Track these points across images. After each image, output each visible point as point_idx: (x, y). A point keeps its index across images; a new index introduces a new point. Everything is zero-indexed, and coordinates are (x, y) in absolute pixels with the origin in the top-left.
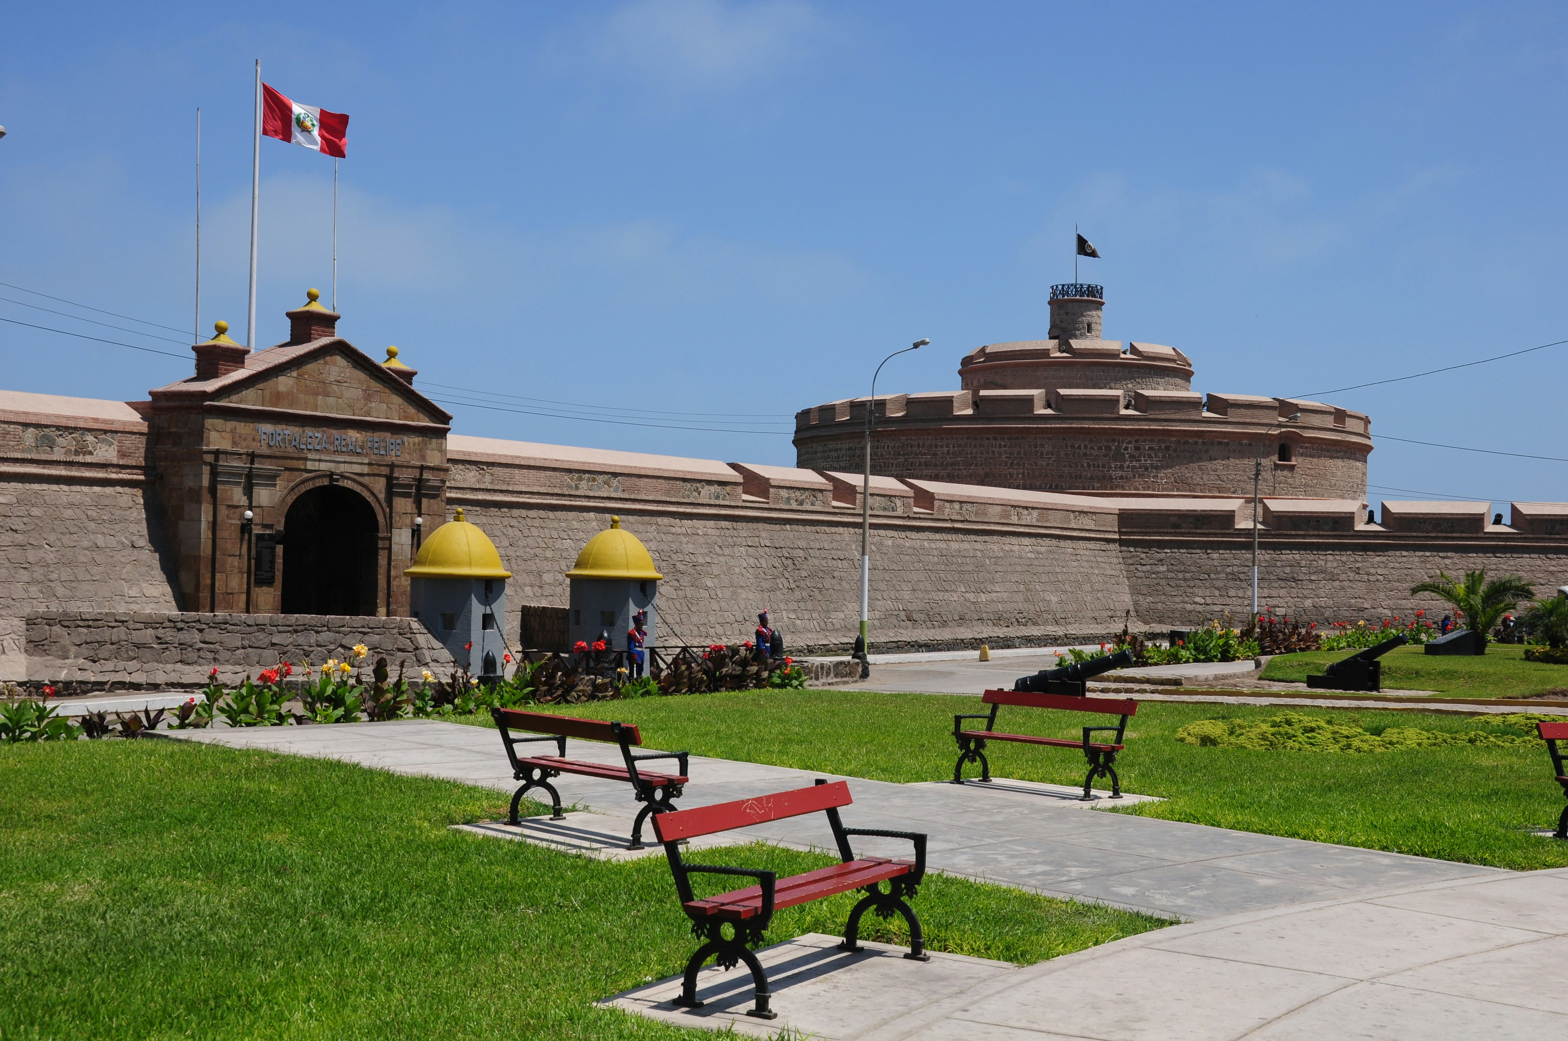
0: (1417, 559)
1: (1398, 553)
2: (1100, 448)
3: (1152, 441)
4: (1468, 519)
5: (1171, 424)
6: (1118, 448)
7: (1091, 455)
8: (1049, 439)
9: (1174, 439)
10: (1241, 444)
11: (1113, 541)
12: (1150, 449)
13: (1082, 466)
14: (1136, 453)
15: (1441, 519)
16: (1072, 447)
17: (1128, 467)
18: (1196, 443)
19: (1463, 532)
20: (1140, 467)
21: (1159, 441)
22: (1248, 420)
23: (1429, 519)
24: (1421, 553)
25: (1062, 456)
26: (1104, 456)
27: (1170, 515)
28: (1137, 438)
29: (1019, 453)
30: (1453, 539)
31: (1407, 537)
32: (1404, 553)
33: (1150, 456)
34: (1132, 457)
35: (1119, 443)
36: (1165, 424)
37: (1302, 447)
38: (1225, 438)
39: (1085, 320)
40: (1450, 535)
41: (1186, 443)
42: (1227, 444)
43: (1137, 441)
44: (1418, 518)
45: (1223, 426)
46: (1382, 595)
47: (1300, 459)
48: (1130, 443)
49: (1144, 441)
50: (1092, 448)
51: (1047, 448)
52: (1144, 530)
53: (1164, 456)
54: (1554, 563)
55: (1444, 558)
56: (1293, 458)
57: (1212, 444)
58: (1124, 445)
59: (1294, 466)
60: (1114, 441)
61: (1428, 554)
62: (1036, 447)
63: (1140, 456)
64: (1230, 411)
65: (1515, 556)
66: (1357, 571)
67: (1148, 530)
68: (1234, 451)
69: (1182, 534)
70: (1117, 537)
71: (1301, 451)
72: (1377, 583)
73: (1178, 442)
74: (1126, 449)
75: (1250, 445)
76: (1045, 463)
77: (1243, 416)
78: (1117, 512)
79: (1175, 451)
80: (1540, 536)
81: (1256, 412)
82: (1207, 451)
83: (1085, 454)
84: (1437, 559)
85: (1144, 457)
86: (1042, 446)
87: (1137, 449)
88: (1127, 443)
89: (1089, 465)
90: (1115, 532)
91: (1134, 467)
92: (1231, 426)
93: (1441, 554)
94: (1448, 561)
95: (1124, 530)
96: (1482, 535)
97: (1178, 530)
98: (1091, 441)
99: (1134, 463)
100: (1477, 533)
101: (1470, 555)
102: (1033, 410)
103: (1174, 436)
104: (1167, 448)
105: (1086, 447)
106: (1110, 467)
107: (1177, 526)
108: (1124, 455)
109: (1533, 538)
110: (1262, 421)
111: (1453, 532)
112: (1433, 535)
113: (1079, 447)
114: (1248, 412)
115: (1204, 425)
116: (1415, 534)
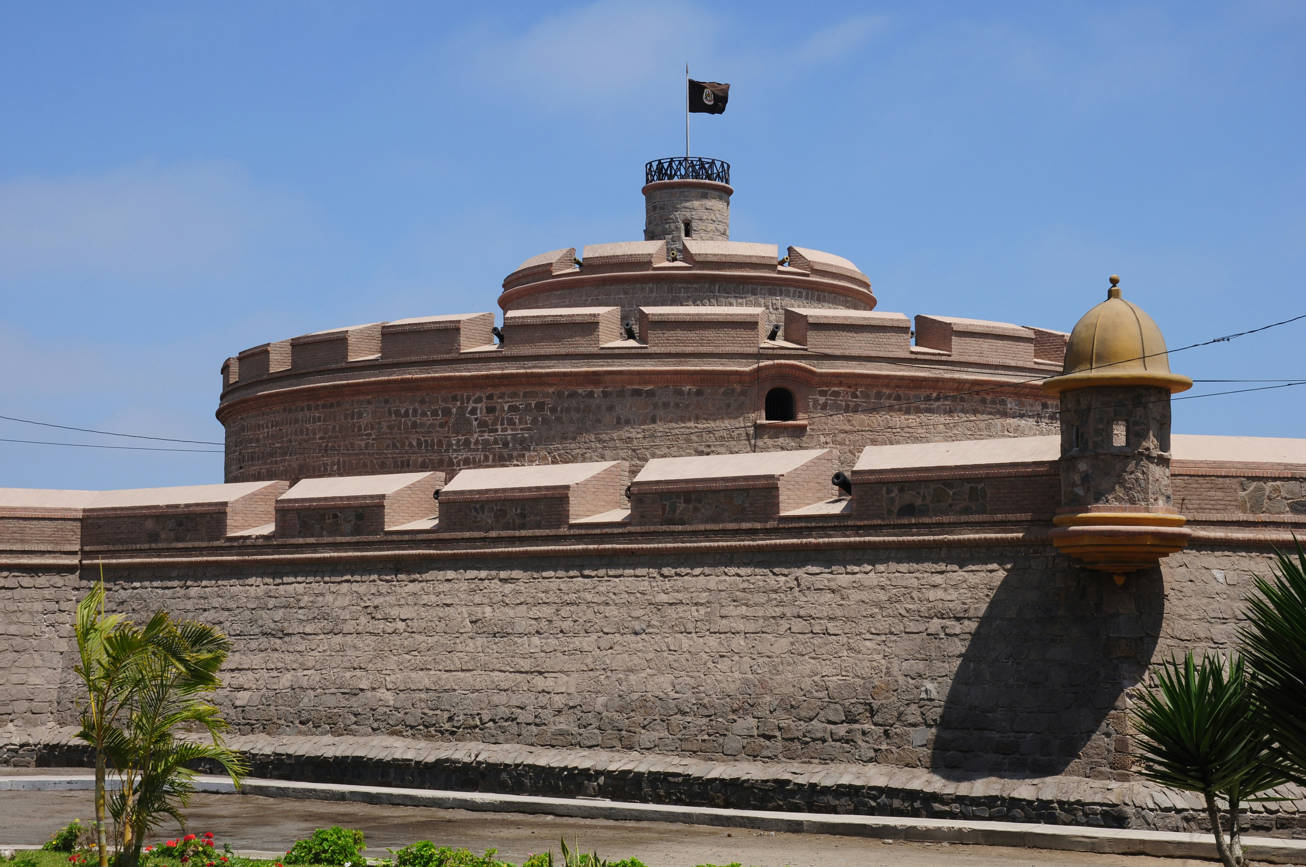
0: (465, 586)
1: (441, 575)
2: (435, 413)
3: (514, 395)
4: (545, 497)
5: (541, 363)
6: (462, 410)
7: (422, 425)
8: (369, 402)
9: (551, 390)
10: (680, 393)
11: (70, 569)
12: (513, 409)
13: (411, 445)
14: (489, 419)
15: (505, 500)
16: (397, 413)
17: (477, 442)
18: (591, 395)
19: (538, 526)
20: (496, 442)
21: (525, 395)
22: (689, 350)
23: (488, 501)
24: (471, 574)
25: (385, 430)
26: (442, 425)
27: (145, 517)
28: (490, 391)
29: (334, 427)
30: (523, 540)
31: (457, 540)
32: (450, 574)
33: (511, 422)
34: (482, 424)
35: (462, 403)
36: (530, 364)
37: (823, 393)
38: (646, 383)
39: (680, 216)
40: (517, 533)
41: (573, 395)
42: (651, 394)
43: (490, 397)
44: (472, 501)
45: (637, 362)
46: (392, 662)
47: (818, 415)
48: (479, 400)
49: (502, 396)
50: (424, 414)
51: (367, 418)
52: (111, 548)
53: (535, 421)
54: (668, 584)
55: (504, 581)
56: (801, 415)
57: (621, 394)
58: (471, 405)
59: (803, 428)
60: (455, 399)
61: (483, 574)
62: (353, 418)
63: (495, 423)
64: (652, 335)
65: (612, 572)
66: (372, 613)
67: (117, 548)
68: (666, 405)
69: (158, 552)
70: (75, 561)
71: (822, 400)
72: (395, 637)
73: (560, 395)
74: (473, 411)
75: (699, 393)
76: (363, 444)
77: (680, 341)
78: (80, 515)
79: (553, 410)
80: (652, 528)
81: (710, 334)
82: (611, 408)
83: (414, 425)
84: (496, 584)
85: (502, 424)
86: (360, 415)
87: (491, 410)
88: (475, 402)
89: (419, 444)
90: (74, 553)
91: (486, 442)
92: (652, 362)
93: (503, 574)
94: (508, 587)
95: (87, 548)
96: (564, 531)
97: (154, 546)
98: (423, 402)
99: (486, 436)
100: (559, 527)
101: (545, 574)
102: (346, 356)
103: (551, 385)
104: (540, 406)
105: (415, 411)
106: (450, 445)
107: (154, 537)
108: (469, 422)
109: (642, 534)
110: (720, 350)
111: (523, 527)
112: (493, 534)
113: (406, 414)
114: (692, 335)
115: (601, 362)
116: (467, 535)
